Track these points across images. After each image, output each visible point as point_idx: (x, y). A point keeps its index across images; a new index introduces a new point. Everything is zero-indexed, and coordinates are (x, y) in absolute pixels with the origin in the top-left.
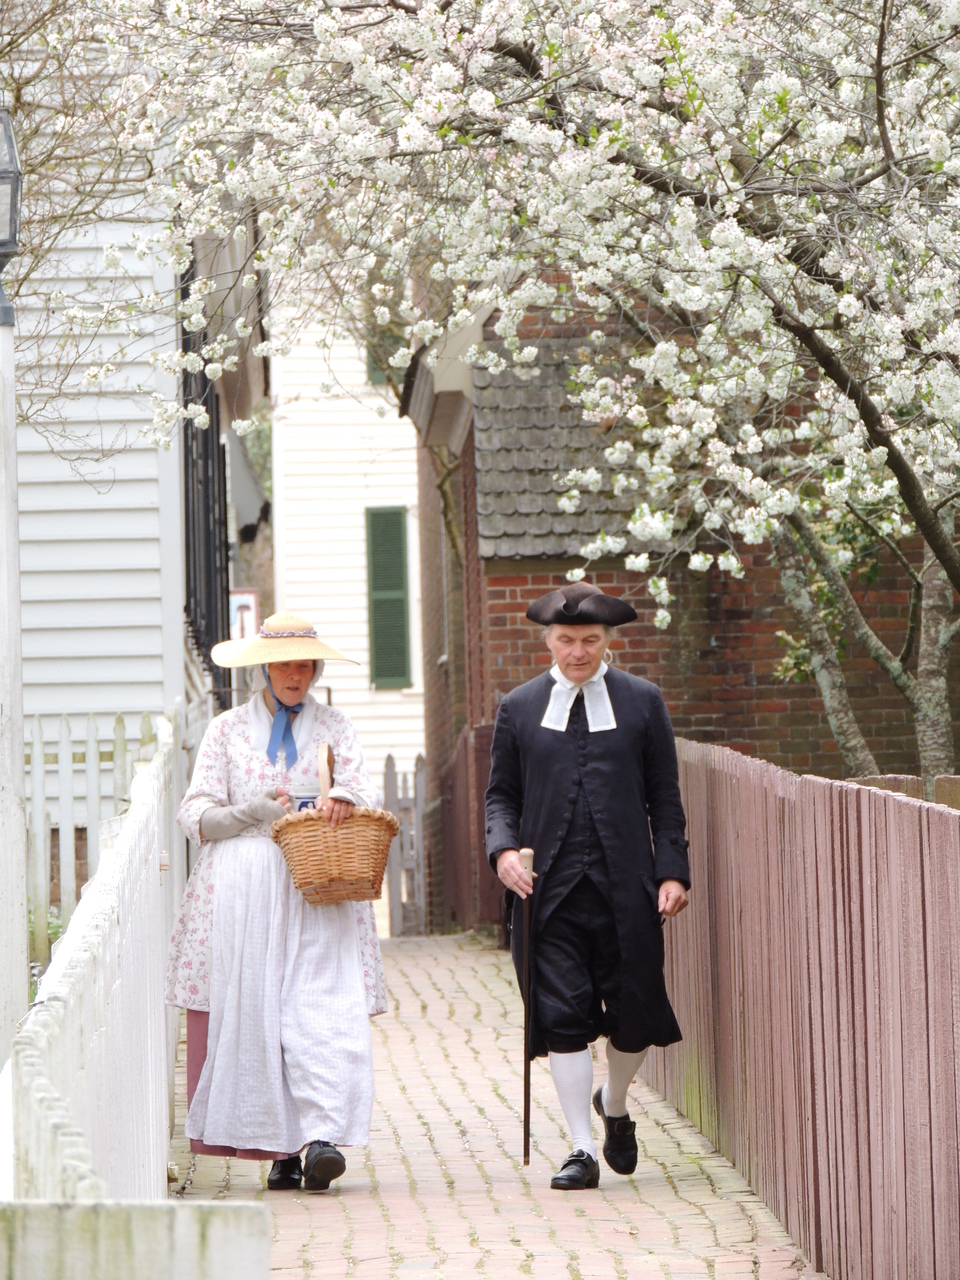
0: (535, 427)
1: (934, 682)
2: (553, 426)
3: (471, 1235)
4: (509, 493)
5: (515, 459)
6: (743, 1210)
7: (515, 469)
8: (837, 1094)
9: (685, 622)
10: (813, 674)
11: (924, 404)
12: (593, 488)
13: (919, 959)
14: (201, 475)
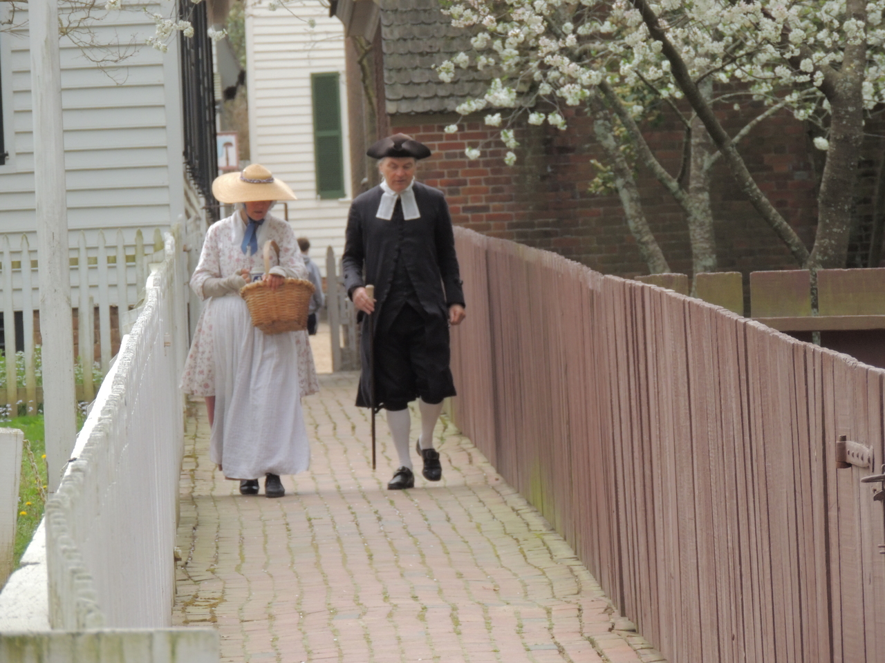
0: (423, 23)
1: (700, 196)
2: (435, 22)
3: (384, 593)
4: (406, 69)
5: (410, 45)
6: (572, 571)
7: (410, 53)
8: (633, 495)
9: (529, 156)
10: (617, 190)
11: (687, 10)
12: (463, 66)
13: (685, 405)
14: (193, 60)
